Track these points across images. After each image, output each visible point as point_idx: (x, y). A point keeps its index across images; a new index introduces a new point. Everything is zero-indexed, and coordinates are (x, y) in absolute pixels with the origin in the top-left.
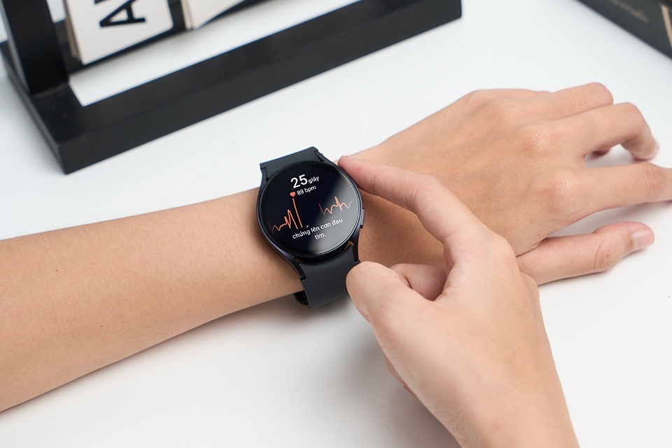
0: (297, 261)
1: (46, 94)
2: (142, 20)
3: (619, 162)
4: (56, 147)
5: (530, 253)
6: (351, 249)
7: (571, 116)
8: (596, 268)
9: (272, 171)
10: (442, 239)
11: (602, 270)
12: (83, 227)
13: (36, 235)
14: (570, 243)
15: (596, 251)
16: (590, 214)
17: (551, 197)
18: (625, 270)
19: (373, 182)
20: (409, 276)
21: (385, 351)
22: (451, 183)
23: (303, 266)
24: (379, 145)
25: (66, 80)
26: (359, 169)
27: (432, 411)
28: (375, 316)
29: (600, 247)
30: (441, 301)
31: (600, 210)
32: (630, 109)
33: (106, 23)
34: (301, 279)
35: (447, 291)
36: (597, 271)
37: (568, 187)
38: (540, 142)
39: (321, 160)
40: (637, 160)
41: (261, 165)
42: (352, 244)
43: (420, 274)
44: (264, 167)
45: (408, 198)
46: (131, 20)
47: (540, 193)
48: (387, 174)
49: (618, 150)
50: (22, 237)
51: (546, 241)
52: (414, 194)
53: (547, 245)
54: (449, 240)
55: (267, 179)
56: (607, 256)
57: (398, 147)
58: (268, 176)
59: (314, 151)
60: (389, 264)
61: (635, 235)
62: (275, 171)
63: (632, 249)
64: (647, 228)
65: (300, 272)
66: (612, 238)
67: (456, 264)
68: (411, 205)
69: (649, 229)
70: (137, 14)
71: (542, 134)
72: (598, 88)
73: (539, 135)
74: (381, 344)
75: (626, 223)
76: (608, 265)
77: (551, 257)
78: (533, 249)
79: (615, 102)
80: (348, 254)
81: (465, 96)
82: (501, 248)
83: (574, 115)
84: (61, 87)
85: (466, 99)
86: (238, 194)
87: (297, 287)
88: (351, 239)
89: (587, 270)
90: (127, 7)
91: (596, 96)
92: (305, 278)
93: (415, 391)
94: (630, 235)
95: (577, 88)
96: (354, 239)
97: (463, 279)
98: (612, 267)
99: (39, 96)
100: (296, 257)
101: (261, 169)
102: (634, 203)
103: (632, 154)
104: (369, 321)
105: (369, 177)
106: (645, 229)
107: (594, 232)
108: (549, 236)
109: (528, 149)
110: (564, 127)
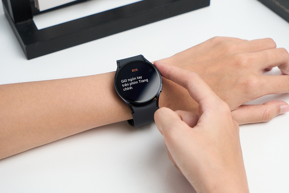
0: (131, 105)
3: (276, 74)
4: (24, 47)
5: (234, 111)
6: (155, 101)
7: (257, 51)
8: (263, 120)
9: (122, 64)
10: (198, 101)
11: (265, 121)
12: (35, 82)
13: (13, 84)
14: (252, 108)
15: (264, 112)
16: (263, 96)
17: (246, 86)
18: (275, 122)
19: (169, 73)
20: (182, 116)
21: (168, 148)
22: (203, 76)
23: (133, 107)
24: (171, 57)
25: (32, 18)
26: (163, 67)
27: (187, 177)
28: (165, 132)
29: (265, 111)
30: (196, 129)
31: (267, 95)
32: (284, 50)
34: (132, 113)
35: (199, 124)
36: (263, 121)
37: (254, 83)
38: (243, 62)
39: (145, 60)
40: (284, 74)
41: (117, 61)
42: (156, 99)
43: (187, 115)
44: (118, 62)
45: (184, 82)
47: (242, 84)
48: (175, 70)
49: (276, 69)
50: (7, 84)
51: (242, 106)
52: (187, 80)
53: (242, 108)
54: (201, 102)
55: (120, 67)
56: (268, 115)
57: (180, 58)
58: (120, 66)
59: (142, 56)
60: (174, 109)
61: (282, 107)
62: (123, 64)
63: (279, 113)
64: (287, 104)
65: (132, 110)
66: (271, 107)
67: (204, 113)
68: (185, 85)
69: (288, 104)
71: (244, 58)
72: (270, 40)
74: (167, 145)
75: (278, 101)
76: (269, 119)
77: (244, 113)
78: (236, 109)
79: (277, 47)
80: (154, 104)
81: (211, 38)
82: (225, 107)
83: (259, 51)
84: (29, 20)
85: (211, 40)
86: (106, 73)
87: (130, 117)
88: (156, 97)
89: (259, 120)
91: (269, 44)
92: (134, 113)
93: (180, 168)
94: (279, 106)
95: (261, 40)
96: (157, 97)
97: (206, 120)
98: (270, 120)
100: (130, 103)
101: (117, 63)
102: (282, 93)
103: (282, 71)
104: (162, 135)
105: (167, 71)
106: (286, 104)
107: (263, 104)
108: (243, 104)
109: (238, 64)
110: (254, 56)
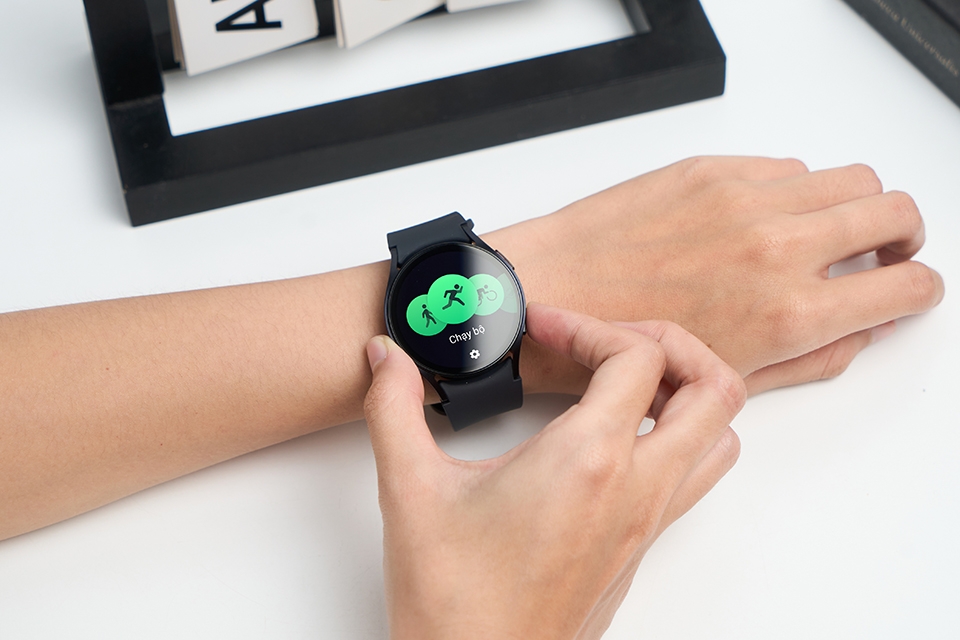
1: (129, 105)
2: (277, 25)
6: (510, 364)
23: (445, 387)
33: (225, 25)
38: (769, 252)
39: (471, 240)
41: (390, 236)
42: (513, 357)
44: (394, 238)
46: (261, 23)
55: (399, 265)
65: (442, 394)
70: (270, 17)
73: (770, 241)
90: (258, 7)
92: (448, 401)
99: (119, 106)
101: (390, 249)
109: (754, 257)
110: (807, 227)
